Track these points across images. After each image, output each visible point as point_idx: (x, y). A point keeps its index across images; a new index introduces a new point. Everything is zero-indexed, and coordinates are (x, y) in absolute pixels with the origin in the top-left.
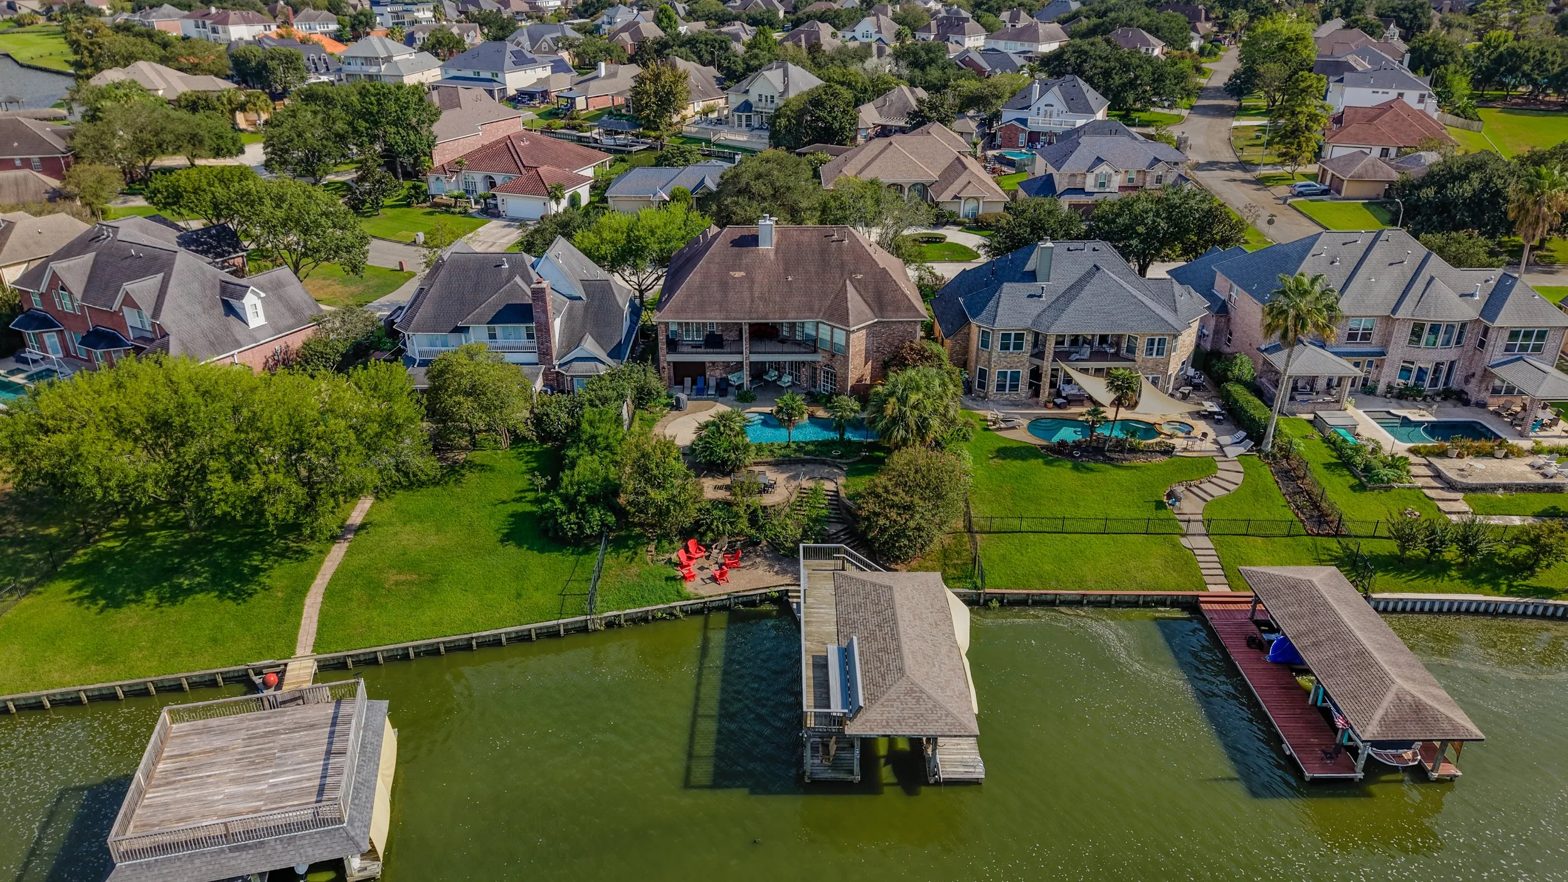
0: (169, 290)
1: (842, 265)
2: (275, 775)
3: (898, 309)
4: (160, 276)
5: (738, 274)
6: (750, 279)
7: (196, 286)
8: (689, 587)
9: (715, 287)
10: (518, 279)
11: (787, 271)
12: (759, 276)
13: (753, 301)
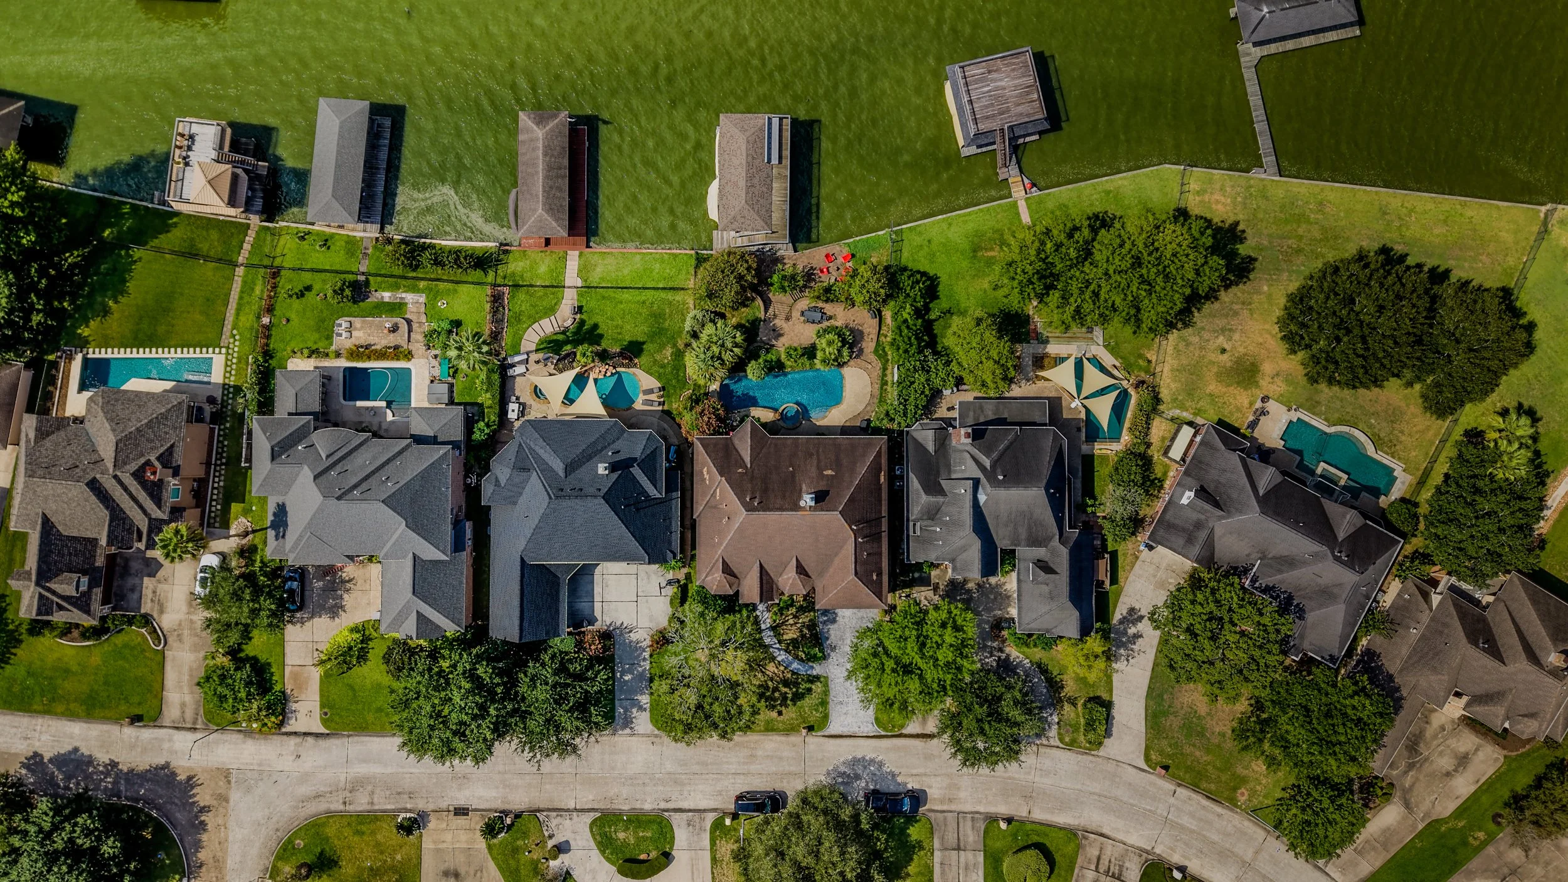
0: (1245, 479)
1: (752, 478)
2: (990, 91)
3: (715, 445)
4: (1261, 492)
5: (829, 472)
6: (820, 470)
7: (1235, 496)
8: (846, 251)
9: (845, 462)
10: (987, 463)
11: (793, 474)
12: (813, 472)
13: (818, 452)
